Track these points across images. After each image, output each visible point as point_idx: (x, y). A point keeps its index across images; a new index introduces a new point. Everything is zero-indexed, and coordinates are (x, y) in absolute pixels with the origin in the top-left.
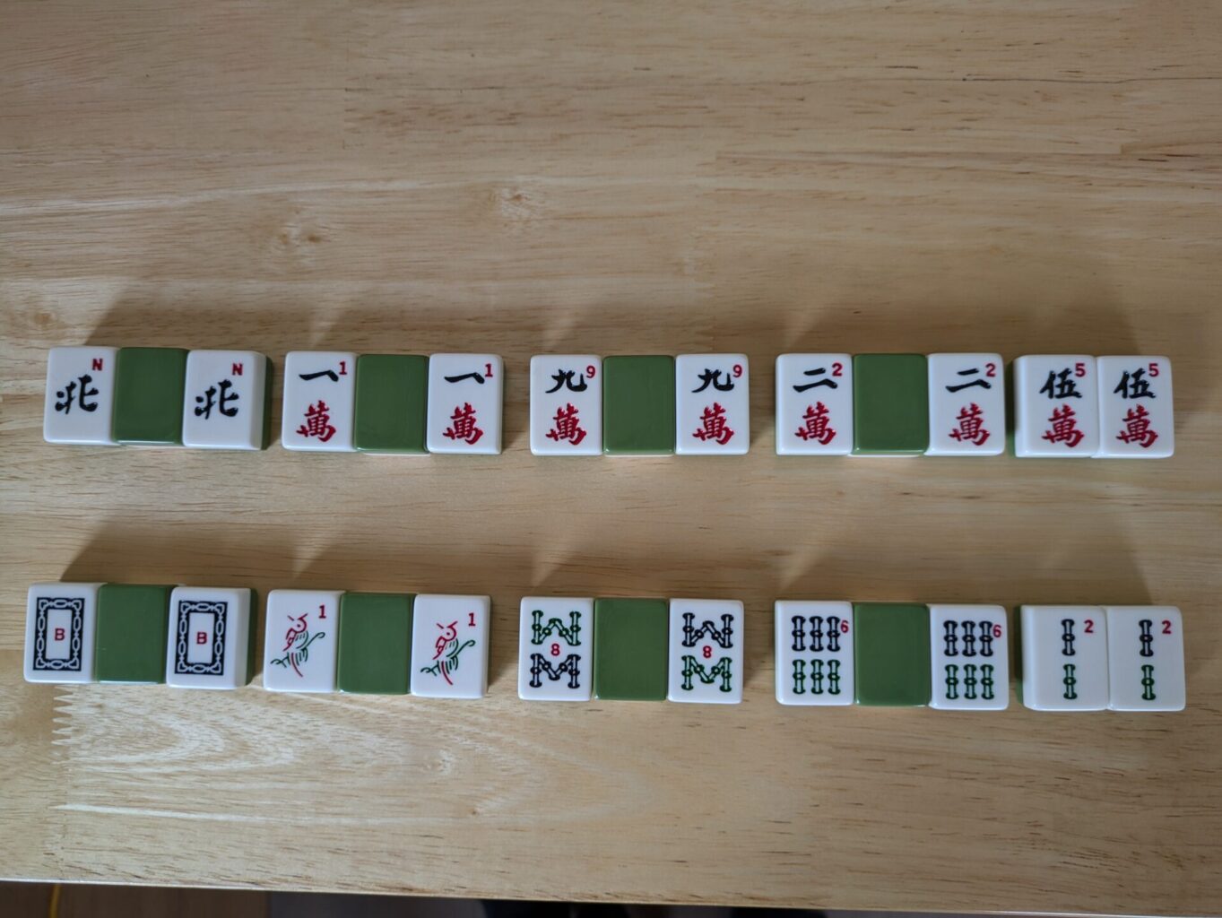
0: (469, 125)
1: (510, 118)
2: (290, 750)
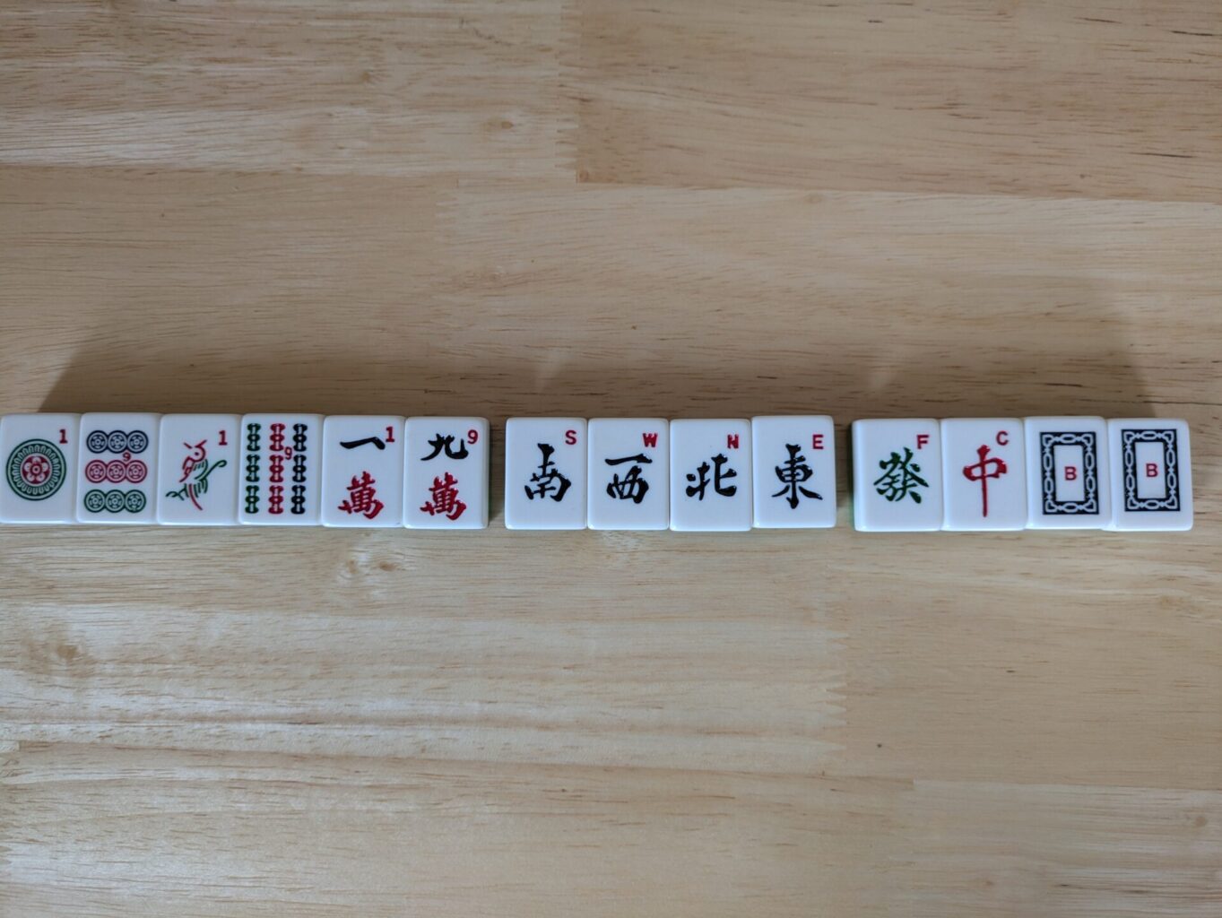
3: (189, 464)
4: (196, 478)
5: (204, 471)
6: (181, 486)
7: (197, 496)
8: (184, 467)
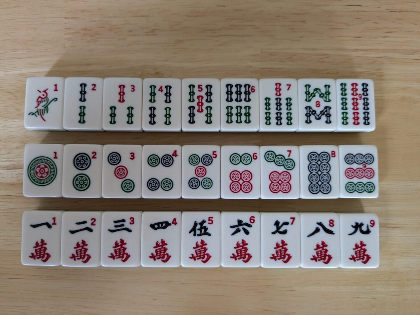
3: (40, 99)
4: (43, 106)
5: (47, 103)
6: (36, 110)
7: (43, 115)
8: (37, 101)
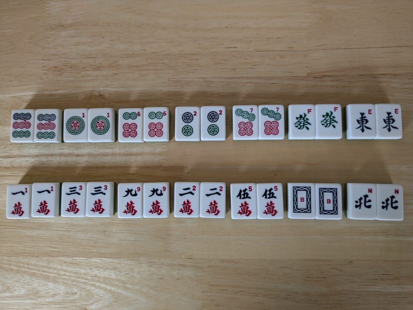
0: (83, 71)
1: (97, 68)
2: (23, 289)
